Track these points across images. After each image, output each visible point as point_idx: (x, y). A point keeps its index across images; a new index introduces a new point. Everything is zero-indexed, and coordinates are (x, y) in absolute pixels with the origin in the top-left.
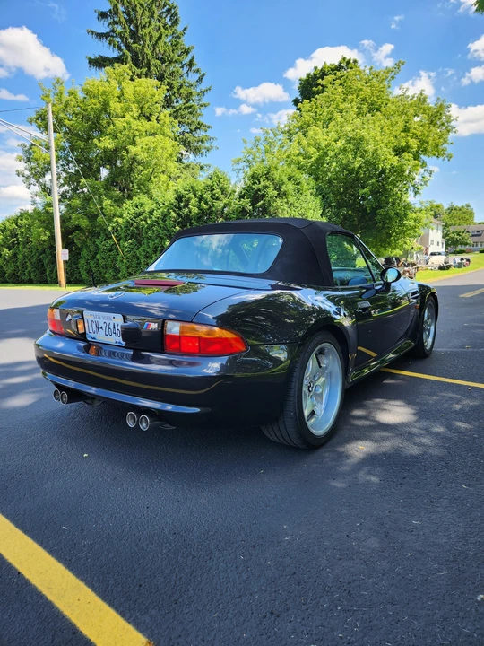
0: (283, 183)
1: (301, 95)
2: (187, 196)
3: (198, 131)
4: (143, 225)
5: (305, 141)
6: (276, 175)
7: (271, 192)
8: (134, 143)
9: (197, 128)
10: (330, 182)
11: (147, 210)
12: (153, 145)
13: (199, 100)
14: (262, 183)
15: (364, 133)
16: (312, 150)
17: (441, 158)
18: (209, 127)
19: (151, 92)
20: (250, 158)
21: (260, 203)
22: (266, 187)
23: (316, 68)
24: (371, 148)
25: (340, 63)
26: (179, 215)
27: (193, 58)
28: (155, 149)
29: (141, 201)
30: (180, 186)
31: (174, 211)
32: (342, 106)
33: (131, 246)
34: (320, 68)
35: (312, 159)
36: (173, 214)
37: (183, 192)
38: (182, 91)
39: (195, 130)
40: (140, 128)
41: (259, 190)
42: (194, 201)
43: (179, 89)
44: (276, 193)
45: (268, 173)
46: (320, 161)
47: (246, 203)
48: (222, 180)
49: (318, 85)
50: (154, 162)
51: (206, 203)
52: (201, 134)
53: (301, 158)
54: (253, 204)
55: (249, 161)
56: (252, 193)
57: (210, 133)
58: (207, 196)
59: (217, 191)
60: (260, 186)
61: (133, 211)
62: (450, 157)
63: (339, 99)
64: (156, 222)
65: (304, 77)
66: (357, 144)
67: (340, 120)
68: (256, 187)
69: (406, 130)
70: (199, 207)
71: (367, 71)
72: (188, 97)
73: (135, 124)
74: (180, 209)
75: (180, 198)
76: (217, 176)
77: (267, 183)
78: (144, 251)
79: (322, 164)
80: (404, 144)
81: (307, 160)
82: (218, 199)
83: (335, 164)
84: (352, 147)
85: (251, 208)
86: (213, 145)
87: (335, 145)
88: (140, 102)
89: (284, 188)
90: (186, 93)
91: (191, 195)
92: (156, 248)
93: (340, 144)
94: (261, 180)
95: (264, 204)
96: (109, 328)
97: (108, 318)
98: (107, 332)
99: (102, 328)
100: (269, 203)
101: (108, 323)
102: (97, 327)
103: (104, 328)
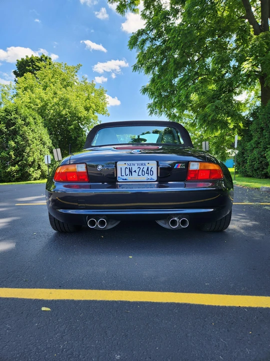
0: (27, 117)
1: (18, 69)
5: (34, 96)
6: (22, 111)
7: (20, 121)
14: (13, 116)
15: (68, 96)
16: (38, 101)
17: (104, 115)
21: (12, 128)
22: (15, 118)
23: (27, 56)
24: (73, 105)
25: (42, 57)
32: (53, 80)
34: (30, 57)
35: (39, 106)
41: (11, 120)
44: (23, 122)
45: (16, 110)
46: (44, 107)
47: (3, 127)
49: (29, 66)
54: (7, 128)
56: (6, 120)
62: (109, 115)
63: (50, 76)
65: (20, 60)
66: (65, 102)
67: (52, 87)
68: (9, 117)
69: (88, 98)
71: (64, 65)
77: (17, 116)
79: (45, 110)
80: (89, 105)
81: (35, 106)
83: (52, 111)
84: (63, 102)
85: (6, 130)
87: (52, 101)
89: (28, 120)
93: (55, 100)
94: (12, 114)
95: (15, 129)
96: (142, 171)
97: (142, 164)
98: (140, 174)
99: (135, 171)
100: (19, 128)
101: (142, 167)
102: (131, 172)
103: (137, 171)
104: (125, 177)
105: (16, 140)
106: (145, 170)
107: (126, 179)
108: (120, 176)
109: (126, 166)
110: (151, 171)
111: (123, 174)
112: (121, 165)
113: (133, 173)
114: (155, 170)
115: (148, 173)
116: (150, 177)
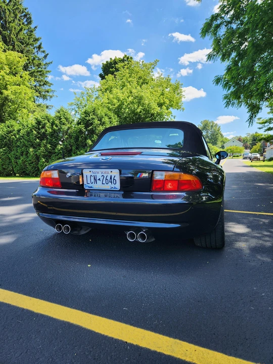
0: (103, 117)
1: (104, 72)
2: (43, 122)
4: (13, 138)
5: (111, 96)
6: (99, 112)
7: (96, 122)
8: (6, 89)
9: (44, 84)
10: (125, 118)
11: (16, 129)
12: (19, 91)
13: (45, 68)
14: (91, 117)
15: (143, 94)
16: (115, 101)
17: (179, 110)
18: (51, 84)
19: (17, 60)
20: (79, 103)
21: (90, 128)
22: (93, 119)
23: (111, 59)
24: (147, 102)
25: (124, 58)
26: (38, 133)
27: (41, 44)
28: (20, 93)
29: (11, 124)
30: (39, 115)
31: (35, 130)
32: (130, 79)
33: (5, 152)
34: (113, 59)
35: (116, 106)
36: (35, 132)
37: (41, 119)
38: (34, 61)
39: (43, 85)
40: (11, 80)
41: (89, 120)
42: (48, 125)
43: (32, 61)
44: (99, 122)
45: (94, 111)
46: (120, 107)
47: (82, 127)
48: (66, 114)
49: (112, 68)
50: (19, 101)
51: (57, 126)
52: (46, 87)
53: (110, 105)
54: (86, 128)
55: (78, 104)
56: (85, 121)
57: (52, 88)
58: (57, 122)
59: (63, 120)
60: (90, 118)
61: (6, 130)
62: (183, 109)
63: (128, 75)
64: (22, 136)
65: (105, 63)
66: (140, 100)
67: (129, 86)
68: (87, 118)
69: (163, 94)
70: (52, 128)
71: (141, 63)
72: (39, 65)
73: (7, 78)
74: (39, 129)
75: (39, 123)
76: (63, 111)
77: (94, 117)
78: (14, 154)
79: (121, 109)
80: (162, 101)
81: (113, 106)
82: (64, 124)
83: (128, 110)
84: (137, 101)
85: (85, 130)
86: (54, 94)
87: (128, 100)
88: (10, 65)
89: (103, 121)
90: (37, 63)
91: (46, 121)
92: (23, 152)
93: (131, 99)
94: (90, 115)
95: (92, 128)
96: (106, 179)
97: (105, 173)
98: (104, 182)
99: (99, 179)
100: (96, 128)
101: (105, 175)
102: (95, 179)
103: (101, 179)
104: (90, 185)
105: (93, 139)
106: (109, 178)
107: (91, 187)
108: (86, 184)
109: (91, 174)
110: (114, 179)
111: (89, 182)
112: (86, 172)
113: (97, 181)
114: (118, 179)
115: (112, 182)
116: (113, 186)
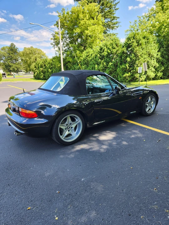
0: (140, 40)
2: (104, 48)
3: (114, 20)
4: (89, 60)
6: (138, 36)
7: (135, 44)
8: (87, 29)
10: (164, 36)
11: (90, 54)
12: (94, 29)
13: (115, 7)
14: (131, 41)
16: (157, 24)
18: (118, 18)
19: (94, 8)
21: (130, 49)
22: (133, 42)
26: (100, 55)
28: (94, 31)
29: (88, 51)
30: (101, 44)
31: (99, 54)
33: (85, 68)
35: (157, 28)
36: (99, 55)
37: (102, 46)
38: (107, 5)
39: (112, 20)
40: (89, 23)
41: (130, 44)
42: (106, 50)
43: (106, 5)
44: (137, 44)
45: (134, 36)
46: (160, 28)
47: (125, 49)
48: (116, 41)
50: (94, 36)
51: (110, 50)
52: (114, 21)
53: (151, 28)
54: (127, 50)
56: (127, 45)
58: (110, 47)
59: (115, 46)
60: (130, 42)
61: (86, 55)
64: (93, 58)
68: (129, 42)
70: (107, 52)
72: (110, 7)
73: (87, 22)
74: (101, 53)
75: (101, 49)
76: (115, 39)
77: (134, 40)
78: (89, 69)
79: (161, 29)
81: (154, 28)
82: (114, 48)
88: (90, 12)
89: (140, 42)
90: (109, 5)
91: (105, 47)
92: (93, 68)
94: (131, 39)
100: (134, 48)
